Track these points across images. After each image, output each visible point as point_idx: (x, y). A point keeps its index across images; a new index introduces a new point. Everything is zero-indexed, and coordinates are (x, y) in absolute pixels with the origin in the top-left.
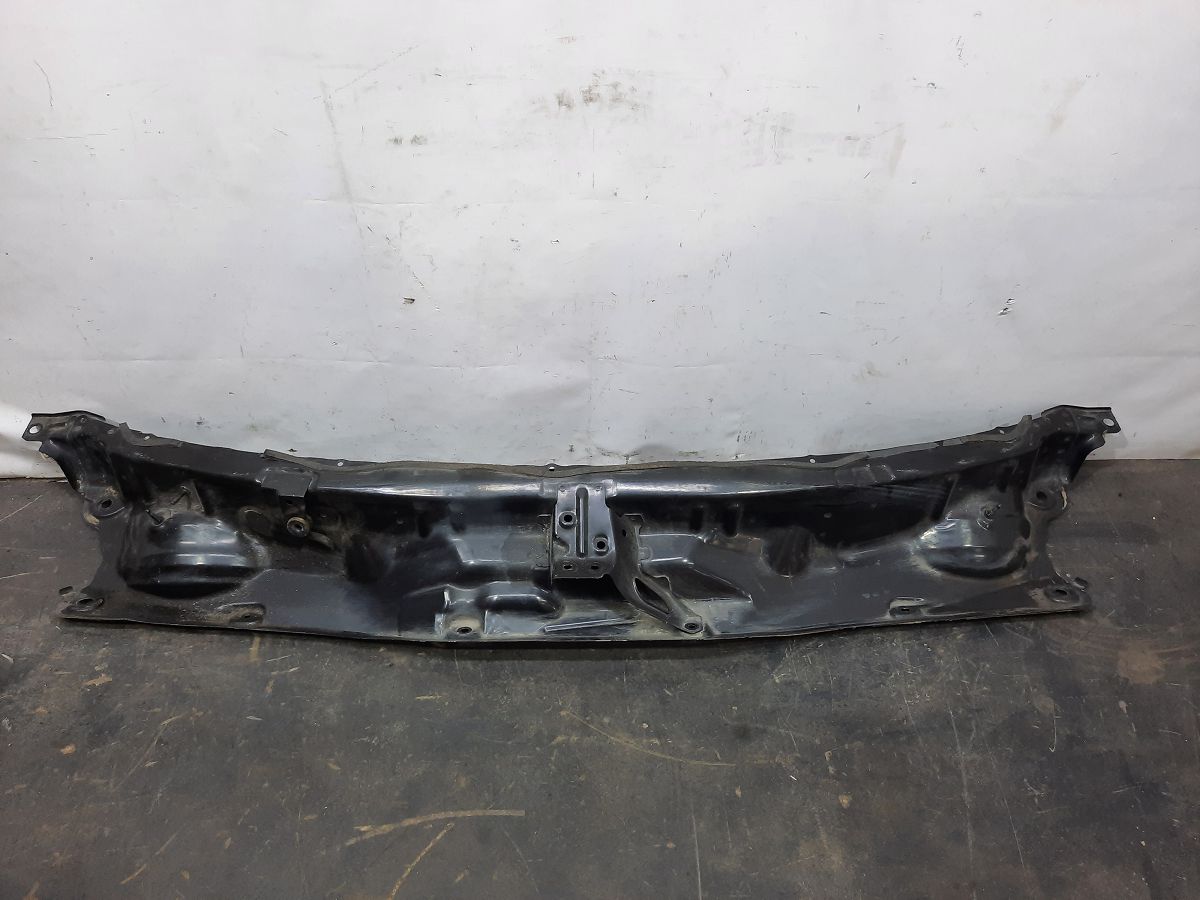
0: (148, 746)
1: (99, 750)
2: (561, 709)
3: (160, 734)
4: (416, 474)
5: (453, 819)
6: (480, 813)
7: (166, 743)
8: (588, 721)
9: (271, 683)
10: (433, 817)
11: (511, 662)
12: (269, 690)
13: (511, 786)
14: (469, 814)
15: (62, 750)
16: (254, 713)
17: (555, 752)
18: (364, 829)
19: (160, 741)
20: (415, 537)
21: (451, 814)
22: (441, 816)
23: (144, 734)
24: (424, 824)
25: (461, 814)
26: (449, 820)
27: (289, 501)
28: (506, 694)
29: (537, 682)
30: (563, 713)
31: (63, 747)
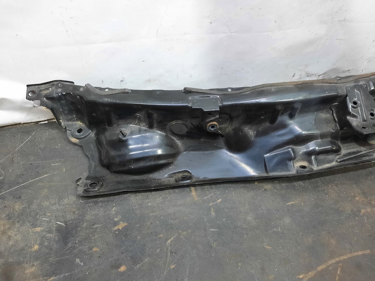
0: (167, 257)
1: (140, 265)
2: (354, 197)
3: (169, 248)
4: (273, 90)
5: (340, 261)
6: (350, 255)
7: (175, 253)
8: (369, 200)
9: (212, 209)
10: (330, 262)
11: (320, 178)
12: (213, 214)
13: (356, 239)
14: (345, 257)
15: (119, 270)
16: (212, 227)
17: (365, 218)
18: (301, 276)
19: (171, 252)
20: (267, 124)
21: (337, 259)
22: (333, 261)
23: (160, 250)
24: (328, 267)
25: (342, 258)
26: (338, 263)
27: (210, 113)
28: (326, 194)
29: (337, 186)
30: (357, 199)
31: (119, 268)
